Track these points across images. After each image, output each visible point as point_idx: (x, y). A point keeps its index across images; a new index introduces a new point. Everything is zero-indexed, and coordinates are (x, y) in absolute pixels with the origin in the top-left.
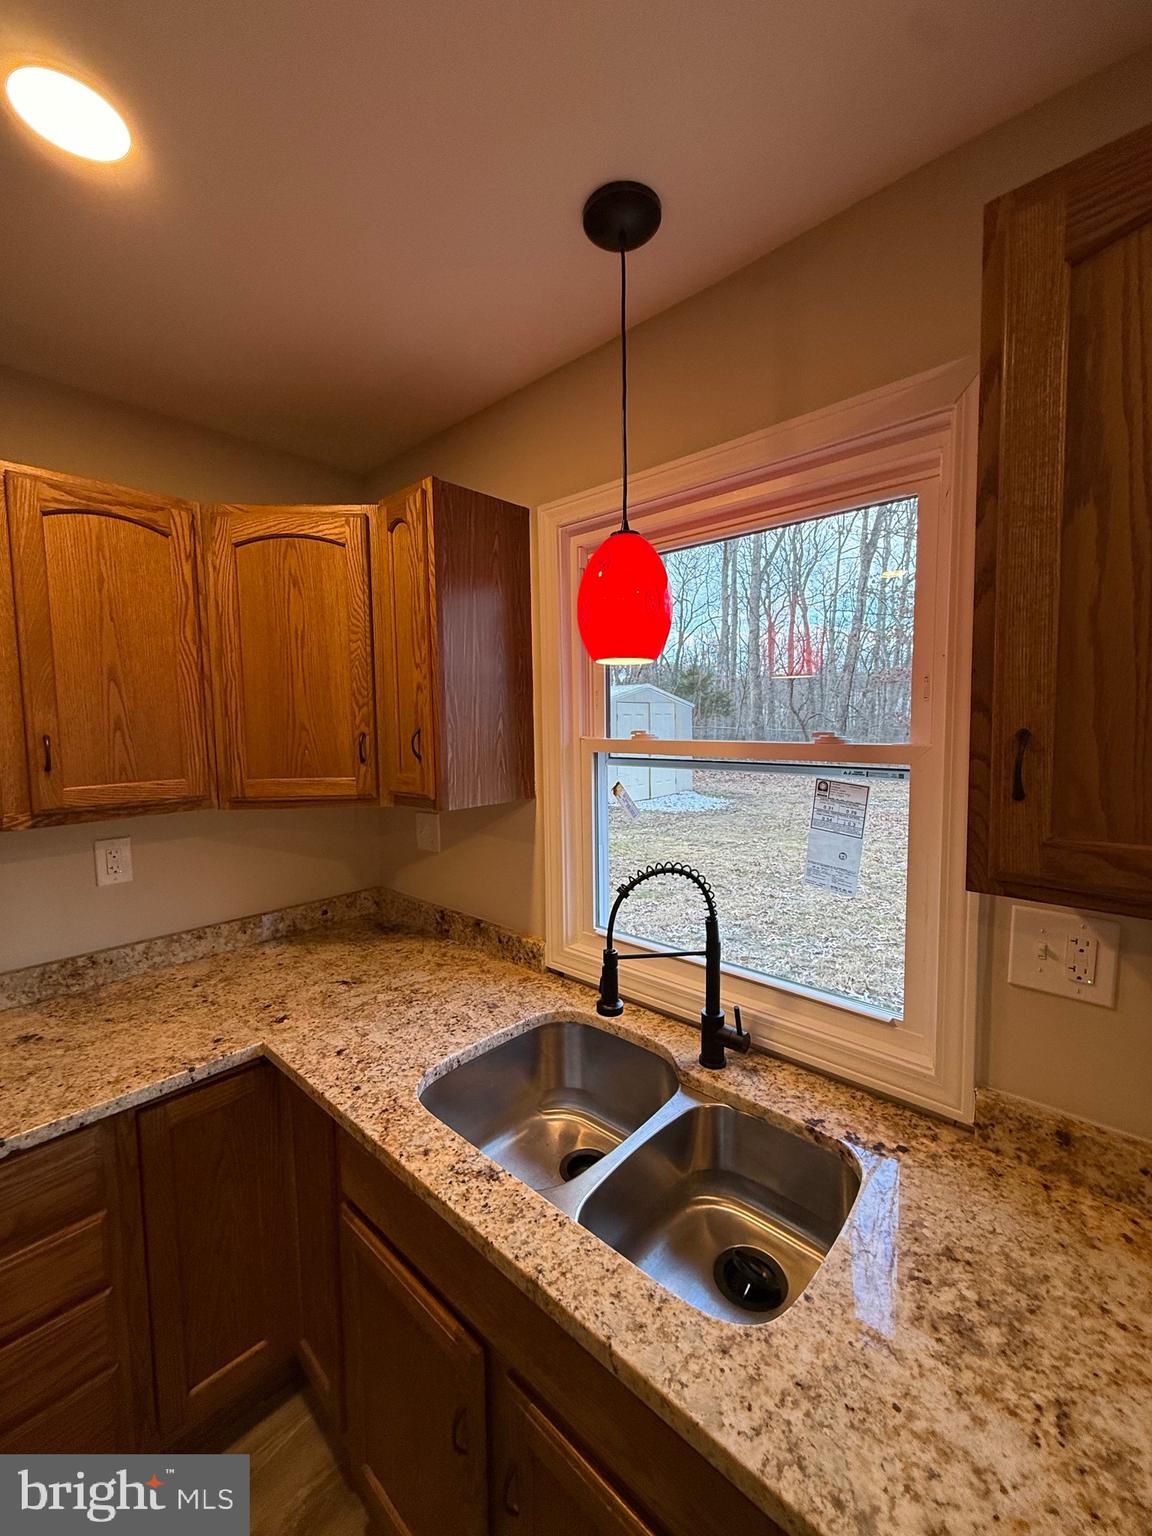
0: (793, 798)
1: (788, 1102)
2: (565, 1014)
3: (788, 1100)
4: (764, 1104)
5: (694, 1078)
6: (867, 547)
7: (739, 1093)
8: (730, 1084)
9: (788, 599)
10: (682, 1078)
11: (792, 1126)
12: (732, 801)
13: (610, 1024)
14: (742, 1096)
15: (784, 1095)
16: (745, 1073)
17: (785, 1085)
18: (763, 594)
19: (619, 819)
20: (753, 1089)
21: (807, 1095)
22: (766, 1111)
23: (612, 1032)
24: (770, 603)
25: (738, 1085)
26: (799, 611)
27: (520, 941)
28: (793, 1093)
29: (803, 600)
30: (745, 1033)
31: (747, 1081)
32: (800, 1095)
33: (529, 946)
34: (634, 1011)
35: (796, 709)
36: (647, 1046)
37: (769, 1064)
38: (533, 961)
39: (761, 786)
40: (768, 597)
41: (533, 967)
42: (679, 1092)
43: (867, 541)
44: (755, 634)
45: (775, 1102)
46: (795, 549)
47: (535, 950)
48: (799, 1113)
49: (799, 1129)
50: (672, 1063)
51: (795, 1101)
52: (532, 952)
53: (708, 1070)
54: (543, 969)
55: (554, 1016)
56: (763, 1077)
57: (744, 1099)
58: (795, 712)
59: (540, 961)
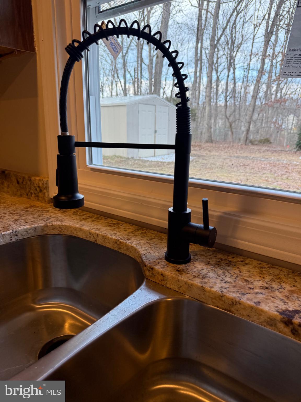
0: (225, 157)
1: (257, 293)
2: (54, 227)
3: (257, 290)
4: (232, 295)
5: (158, 273)
6: (268, 33)
7: (204, 285)
8: (195, 277)
9: (227, 64)
10: (147, 273)
11: (262, 318)
12: (195, 158)
13: (90, 233)
14: (207, 287)
15: (251, 286)
16: (209, 267)
17: (250, 277)
18: (215, 61)
19: (138, 164)
20: (219, 281)
21: (275, 286)
22: (234, 303)
23: (92, 239)
24: (218, 66)
25: (203, 278)
26: (232, 70)
27: (30, 180)
28: (260, 283)
29: (234, 64)
30: (211, 227)
31: (211, 274)
32: (267, 286)
33: (37, 182)
34: (114, 224)
35: (228, 116)
36: (120, 248)
37: (232, 260)
38: (40, 194)
39: (209, 153)
40: (217, 62)
41: (40, 199)
42: (143, 287)
43: (268, 31)
44: (210, 81)
45: (243, 294)
46: (232, 36)
47: (41, 185)
48: (271, 304)
49: (271, 321)
50: (139, 261)
51: (263, 291)
52: (39, 187)
53: (172, 265)
54: (47, 199)
55: (43, 228)
56: (228, 271)
57: (210, 292)
58: (227, 117)
59: (44, 193)
